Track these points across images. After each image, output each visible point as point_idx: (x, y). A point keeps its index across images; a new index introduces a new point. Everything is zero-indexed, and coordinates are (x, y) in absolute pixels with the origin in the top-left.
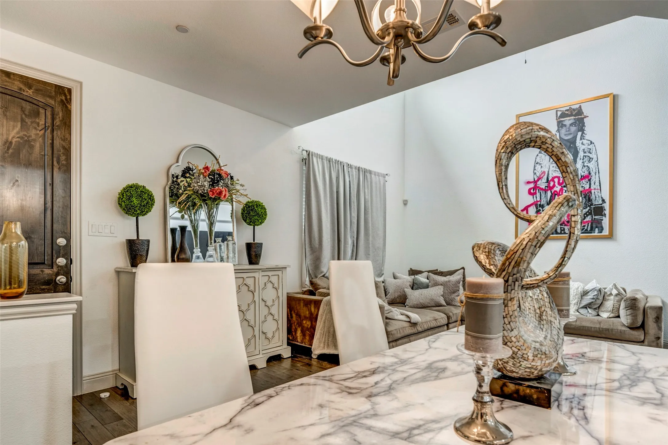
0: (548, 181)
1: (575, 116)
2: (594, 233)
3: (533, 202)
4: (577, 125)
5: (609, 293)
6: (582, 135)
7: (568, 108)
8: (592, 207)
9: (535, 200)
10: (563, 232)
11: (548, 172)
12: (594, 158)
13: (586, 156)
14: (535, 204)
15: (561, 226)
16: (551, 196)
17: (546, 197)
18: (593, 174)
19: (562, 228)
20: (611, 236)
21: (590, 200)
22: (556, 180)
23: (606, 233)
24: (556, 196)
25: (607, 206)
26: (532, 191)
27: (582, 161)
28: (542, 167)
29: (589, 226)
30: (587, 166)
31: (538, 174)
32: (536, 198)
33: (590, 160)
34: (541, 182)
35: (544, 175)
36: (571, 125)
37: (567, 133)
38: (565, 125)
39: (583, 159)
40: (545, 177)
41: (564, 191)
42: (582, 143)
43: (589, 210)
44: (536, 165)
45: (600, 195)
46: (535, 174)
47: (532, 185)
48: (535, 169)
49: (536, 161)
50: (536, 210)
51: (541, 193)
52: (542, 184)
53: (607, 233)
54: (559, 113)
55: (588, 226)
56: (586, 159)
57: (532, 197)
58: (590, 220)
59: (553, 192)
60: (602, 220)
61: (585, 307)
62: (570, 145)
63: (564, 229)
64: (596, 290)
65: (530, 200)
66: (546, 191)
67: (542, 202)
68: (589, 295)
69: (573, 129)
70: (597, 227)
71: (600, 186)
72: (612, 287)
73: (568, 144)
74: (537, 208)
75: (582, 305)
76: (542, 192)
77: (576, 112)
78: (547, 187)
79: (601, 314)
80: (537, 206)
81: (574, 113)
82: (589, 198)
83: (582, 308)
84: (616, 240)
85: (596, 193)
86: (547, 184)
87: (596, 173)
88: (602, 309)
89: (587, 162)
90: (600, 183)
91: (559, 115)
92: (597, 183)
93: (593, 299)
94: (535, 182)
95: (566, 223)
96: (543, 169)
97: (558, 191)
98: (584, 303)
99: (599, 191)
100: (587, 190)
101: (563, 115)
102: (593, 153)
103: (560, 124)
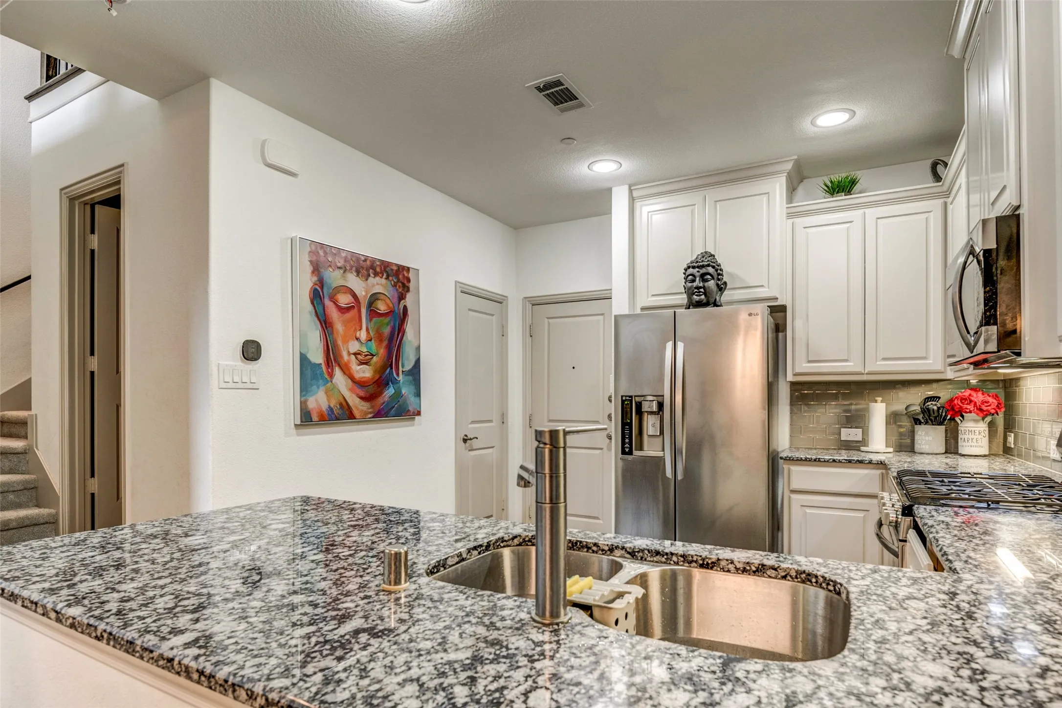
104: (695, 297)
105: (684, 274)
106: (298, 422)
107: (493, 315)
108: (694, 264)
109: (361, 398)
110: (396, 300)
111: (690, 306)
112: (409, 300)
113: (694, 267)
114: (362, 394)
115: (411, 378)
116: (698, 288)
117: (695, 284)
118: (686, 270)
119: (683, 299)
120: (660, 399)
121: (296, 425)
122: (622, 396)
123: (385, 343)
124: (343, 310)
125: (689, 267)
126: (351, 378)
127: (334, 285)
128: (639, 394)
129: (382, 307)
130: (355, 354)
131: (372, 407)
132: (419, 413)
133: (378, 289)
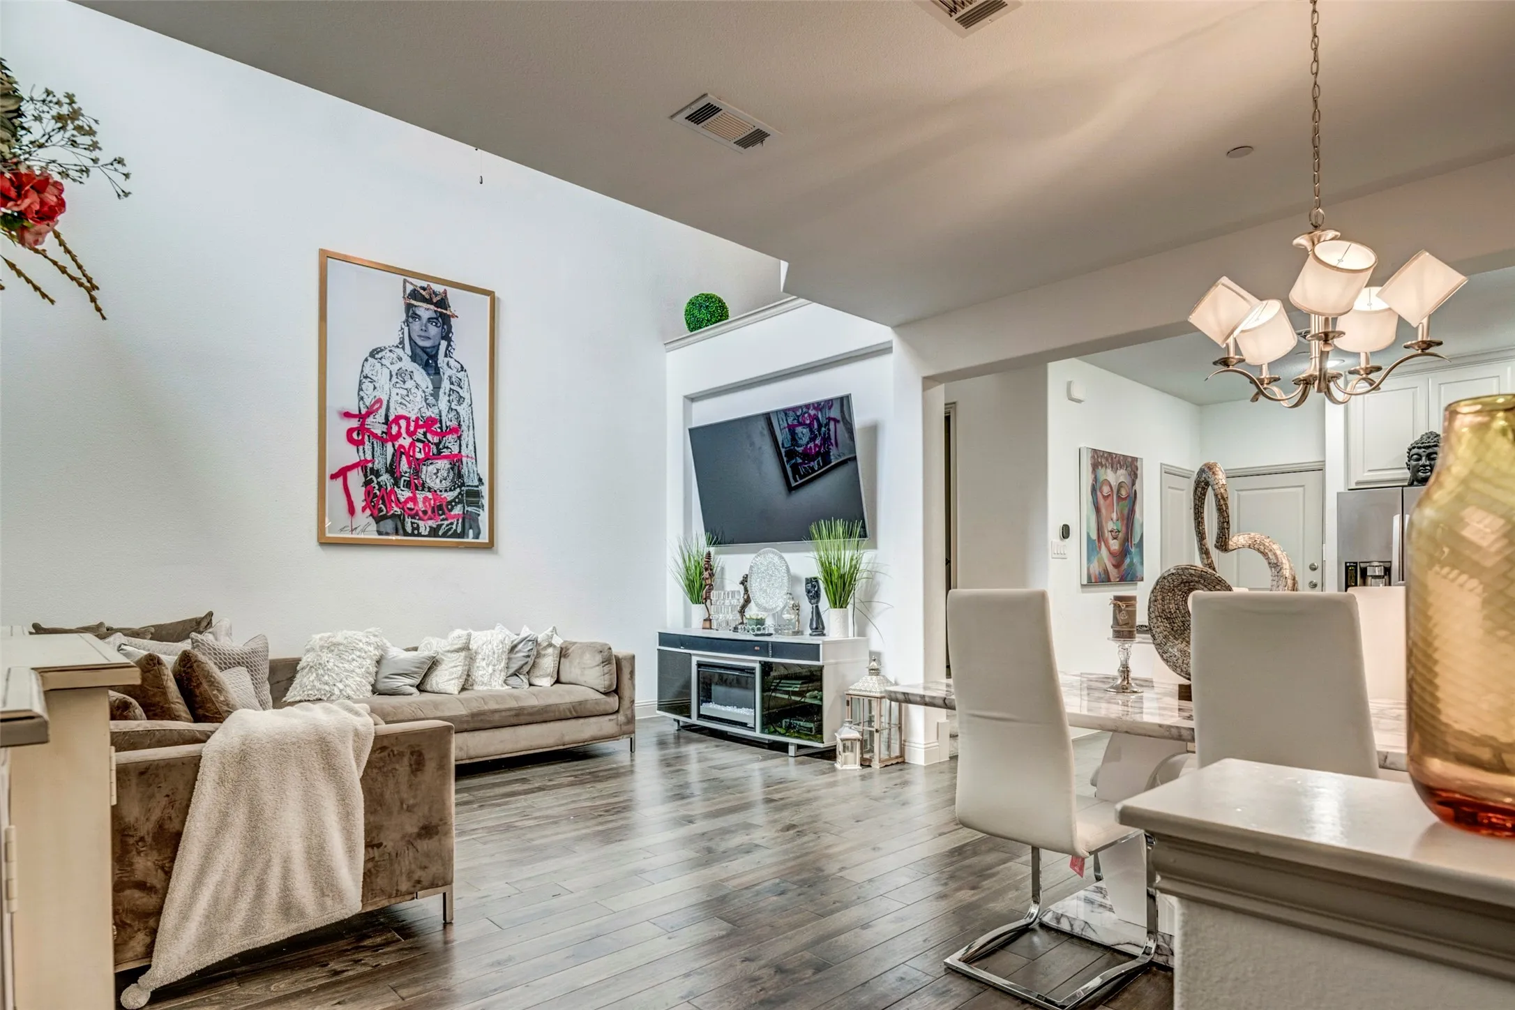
0: (387, 422)
1: (437, 305)
2: (468, 537)
3: (358, 460)
4: (439, 325)
5: (545, 644)
6: (447, 349)
7: (424, 284)
8: (463, 488)
9: (362, 458)
10: (416, 532)
11: (388, 402)
12: (466, 398)
13: (453, 390)
14: (362, 465)
15: (413, 521)
16: (393, 455)
17: (384, 454)
18: (464, 427)
19: (414, 523)
20: (490, 546)
21: (460, 476)
22: (403, 423)
23: (485, 539)
24: (404, 457)
25: (485, 490)
26: (355, 435)
27: (448, 398)
28: (375, 388)
29: (460, 524)
30: (456, 410)
31: (368, 402)
32: (364, 452)
33: (461, 399)
34: (374, 420)
35: (380, 407)
36: (430, 320)
37: (423, 334)
38: (419, 317)
39: (449, 395)
40: (382, 412)
41: (417, 450)
42: (448, 364)
43: (460, 493)
44: (364, 380)
45: (475, 469)
46: (362, 398)
47: (354, 423)
48: (360, 389)
49: (362, 371)
50: (363, 480)
51: (373, 444)
52: (376, 424)
53: (487, 541)
54: (409, 288)
55: (458, 523)
56: (454, 396)
57: (355, 448)
58: (461, 513)
59: (396, 446)
60: (479, 515)
61: (515, 674)
62: (428, 360)
63: (418, 525)
64: (529, 641)
65: (351, 455)
66: (383, 442)
67: (376, 463)
68: (520, 651)
69: (434, 331)
70: (471, 528)
71: (475, 452)
72: (550, 634)
73: (425, 357)
74: (366, 476)
75: (511, 671)
76: (375, 443)
77: (438, 298)
78: (386, 433)
79: (536, 681)
80: (366, 472)
81: (435, 301)
82: (459, 472)
83: (511, 676)
84: (496, 553)
85: (470, 464)
86: (386, 426)
87: (469, 426)
88: (537, 672)
89: (455, 402)
90: (475, 447)
91: (408, 291)
92: (471, 447)
93: (528, 656)
94: (362, 417)
95: (421, 513)
96: (378, 394)
97: (407, 447)
98: (514, 667)
99: (474, 461)
100: (456, 456)
101: (415, 295)
102: (465, 390)
103: (411, 312)
104: (1420, 474)
105: (1409, 453)
106: (1085, 582)
107: (1183, 490)
108: (1420, 445)
109: (1114, 565)
110: (1130, 486)
111: (1413, 481)
112: (1137, 486)
113: (1419, 448)
114: (1114, 563)
115: (1138, 549)
116: (1424, 466)
117: (1421, 463)
118: (1410, 450)
119: (1407, 474)
120: (1387, 565)
121: (1083, 586)
122: (1346, 563)
123: (1125, 522)
124: (1105, 498)
125: (1414, 448)
126: (1109, 549)
127: (1101, 480)
128: (1365, 560)
129: (1124, 493)
130: (1111, 531)
131: (1119, 572)
132: (1142, 580)
133: (1122, 479)
